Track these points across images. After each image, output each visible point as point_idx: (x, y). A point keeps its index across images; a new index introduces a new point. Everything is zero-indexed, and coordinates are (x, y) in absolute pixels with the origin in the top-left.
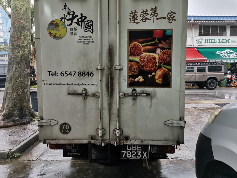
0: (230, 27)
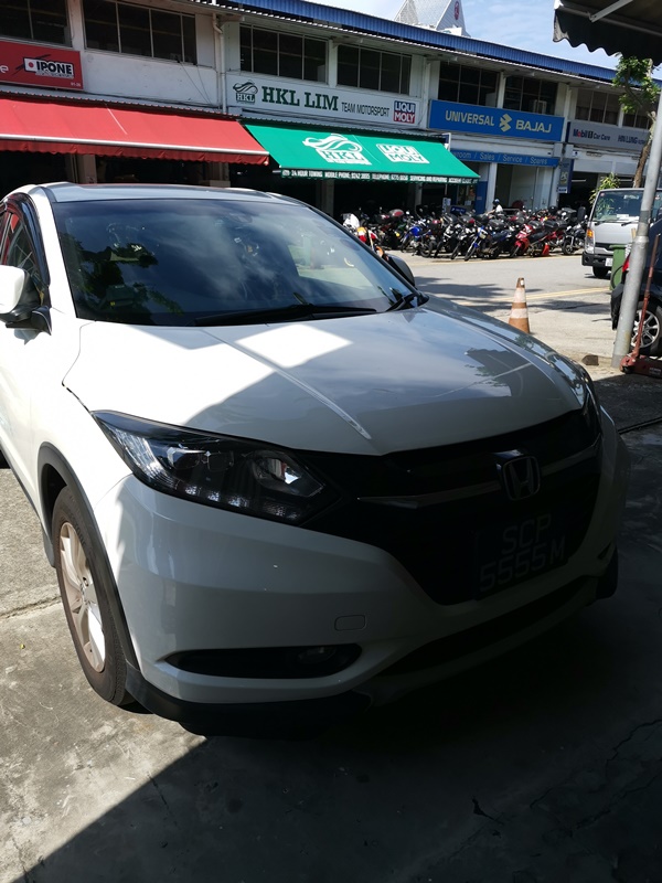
0: (336, 48)
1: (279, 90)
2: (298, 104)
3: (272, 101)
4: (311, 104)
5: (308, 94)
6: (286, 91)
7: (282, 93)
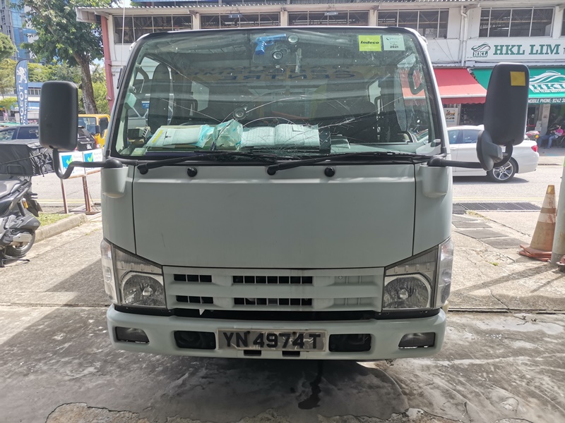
0: (562, 11)
1: (507, 46)
2: (523, 54)
3: (501, 53)
4: (534, 52)
5: (532, 46)
6: (513, 46)
7: (510, 48)
